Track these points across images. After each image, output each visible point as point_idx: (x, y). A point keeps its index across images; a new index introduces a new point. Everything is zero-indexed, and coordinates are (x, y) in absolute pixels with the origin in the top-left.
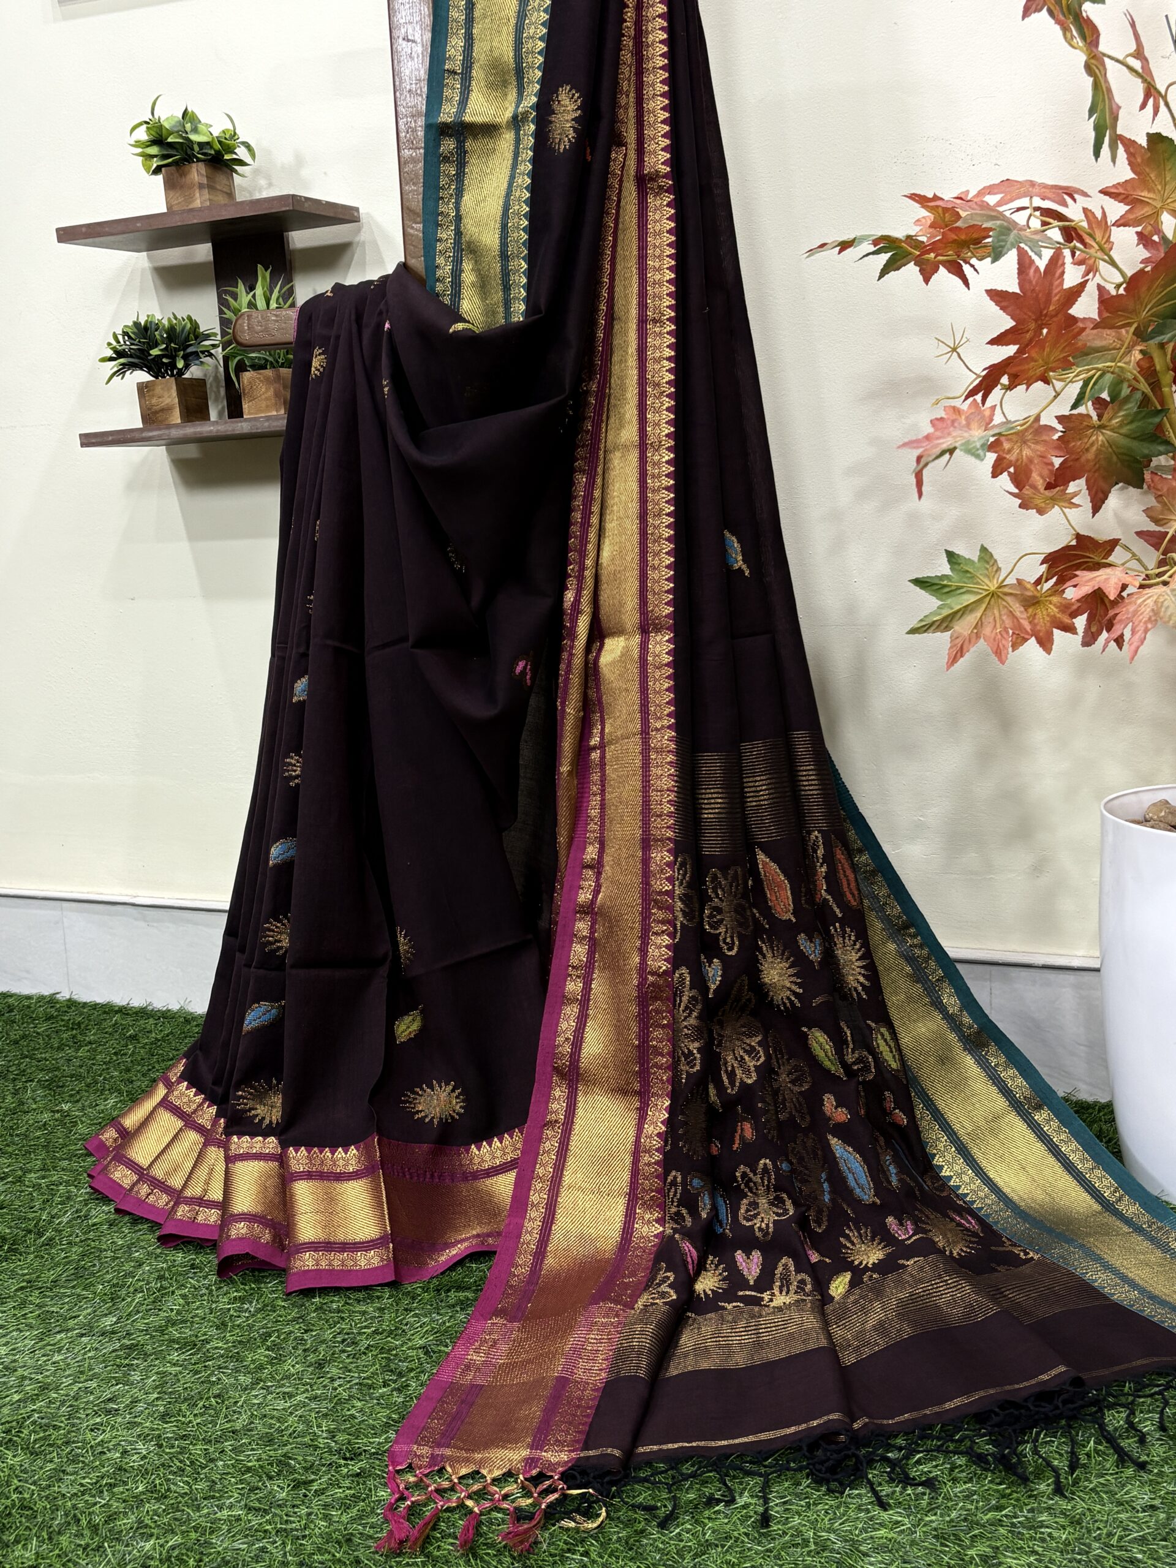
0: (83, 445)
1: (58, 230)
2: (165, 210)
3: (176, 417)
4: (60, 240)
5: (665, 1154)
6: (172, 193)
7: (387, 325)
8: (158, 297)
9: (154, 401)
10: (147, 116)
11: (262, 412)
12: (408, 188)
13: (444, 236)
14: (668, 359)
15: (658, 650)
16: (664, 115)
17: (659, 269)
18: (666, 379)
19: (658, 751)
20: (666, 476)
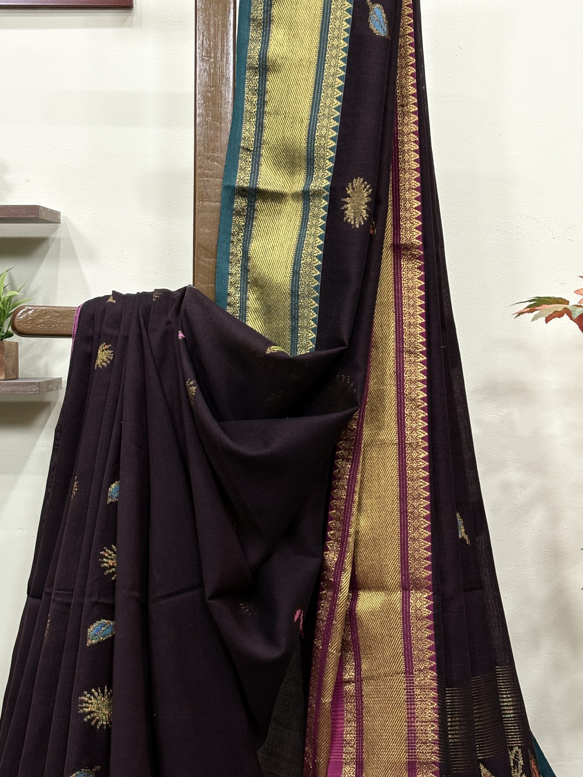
7: (181, 335)
12: (201, 230)
13: (233, 271)
14: (422, 381)
15: (419, 604)
16: (417, 204)
17: (413, 315)
18: (421, 396)
19: (422, 688)
20: (423, 469)
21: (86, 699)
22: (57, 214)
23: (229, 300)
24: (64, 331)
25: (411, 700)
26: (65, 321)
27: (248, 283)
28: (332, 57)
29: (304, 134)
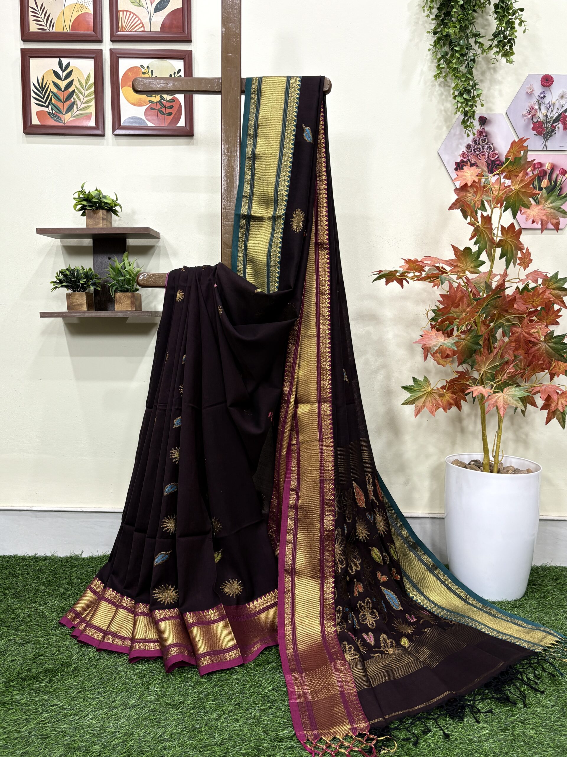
0: (41, 317)
1: (37, 229)
2: (85, 226)
3: (85, 308)
4: (38, 233)
5: (335, 600)
6: (89, 220)
7: (215, 285)
8: (64, 257)
9: (74, 301)
10: (81, 189)
11: (124, 309)
12: (225, 235)
13: (240, 255)
14: (328, 307)
15: (325, 409)
16: (326, 223)
17: (324, 276)
18: (328, 314)
19: (326, 446)
20: (328, 348)
21: (173, 452)
22: (159, 234)
23: (238, 268)
24: (162, 284)
25: (321, 452)
26: (162, 280)
27: (247, 261)
28: (286, 152)
29: (273, 189)
